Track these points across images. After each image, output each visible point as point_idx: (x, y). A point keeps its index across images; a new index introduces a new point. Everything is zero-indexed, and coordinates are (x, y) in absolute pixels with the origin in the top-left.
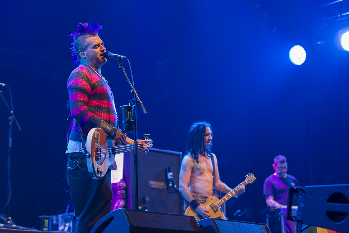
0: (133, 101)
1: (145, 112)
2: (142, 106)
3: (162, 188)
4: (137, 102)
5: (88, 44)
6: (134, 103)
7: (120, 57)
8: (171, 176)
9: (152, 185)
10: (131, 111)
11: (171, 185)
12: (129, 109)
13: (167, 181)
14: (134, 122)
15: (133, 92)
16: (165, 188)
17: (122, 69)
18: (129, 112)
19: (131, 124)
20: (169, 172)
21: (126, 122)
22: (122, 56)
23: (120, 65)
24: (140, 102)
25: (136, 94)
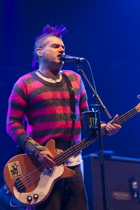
0: (96, 106)
1: (110, 117)
2: (106, 110)
3: (126, 199)
4: (101, 107)
5: (48, 43)
6: (97, 108)
8: (135, 185)
9: (115, 196)
11: (136, 195)
13: (132, 191)
16: (130, 199)
20: (134, 181)
24: (104, 106)
25: (99, 98)
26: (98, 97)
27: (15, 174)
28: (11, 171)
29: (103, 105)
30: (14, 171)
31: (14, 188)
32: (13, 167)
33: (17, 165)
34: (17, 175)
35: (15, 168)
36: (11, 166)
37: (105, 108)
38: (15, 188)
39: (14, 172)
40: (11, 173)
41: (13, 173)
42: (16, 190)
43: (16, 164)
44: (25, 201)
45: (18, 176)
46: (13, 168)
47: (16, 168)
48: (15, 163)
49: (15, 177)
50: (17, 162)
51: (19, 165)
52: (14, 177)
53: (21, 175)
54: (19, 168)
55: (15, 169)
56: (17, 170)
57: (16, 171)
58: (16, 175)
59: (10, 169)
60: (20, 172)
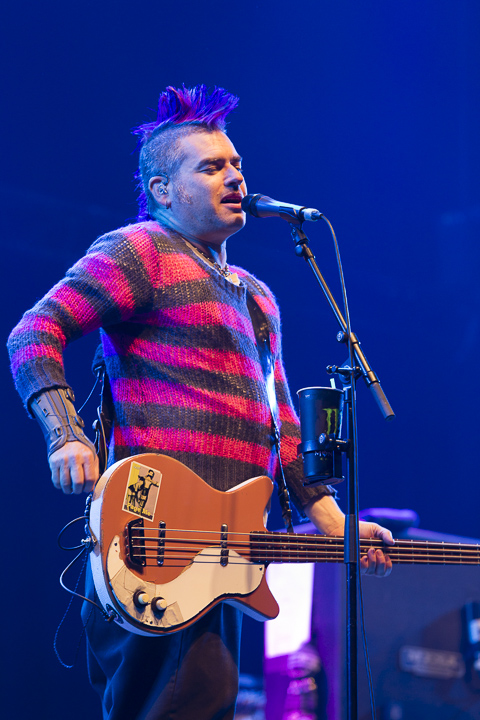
0: (346, 372)
1: (388, 410)
2: (378, 389)
4: (359, 375)
5: (183, 159)
6: (348, 379)
7: (301, 213)
10: (337, 406)
12: (332, 399)
14: (348, 448)
15: (346, 338)
17: (307, 257)
18: (329, 411)
19: (338, 453)
21: (319, 448)
22: (309, 211)
23: (301, 243)
24: (371, 373)
25: (356, 345)
26: (355, 340)
27: (136, 503)
28: (131, 488)
29: (369, 369)
30: (139, 493)
31: (117, 540)
32: (142, 479)
33: (154, 480)
34: (139, 510)
35: (147, 486)
37: (374, 379)
38: (120, 542)
39: (136, 496)
40: (128, 492)
41: (132, 496)
42: (119, 551)
43: (152, 477)
45: (142, 515)
46: (142, 482)
47: (148, 490)
48: (151, 473)
49: (132, 511)
50: (159, 476)
51: (159, 484)
52: (129, 509)
53: (150, 517)
54: (154, 494)
55: (145, 491)
56: (147, 494)
57: (144, 498)
58: (137, 508)
59: (133, 479)
60: (151, 508)
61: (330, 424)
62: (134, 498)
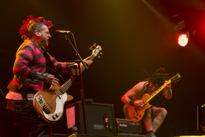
14: (80, 76)
28: (39, 102)
32: (39, 99)
36: (38, 99)
40: (39, 103)
42: (45, 113)
44: (52, 119)
45: (44, 104)
50: (41, 96)
52: (41, 105)
54: (43, 99)
55: (41, 100)
58: (42, 104)
59: (38, 100)
60: (44, 102)
61: (73, 72)
62: (40, 103)
